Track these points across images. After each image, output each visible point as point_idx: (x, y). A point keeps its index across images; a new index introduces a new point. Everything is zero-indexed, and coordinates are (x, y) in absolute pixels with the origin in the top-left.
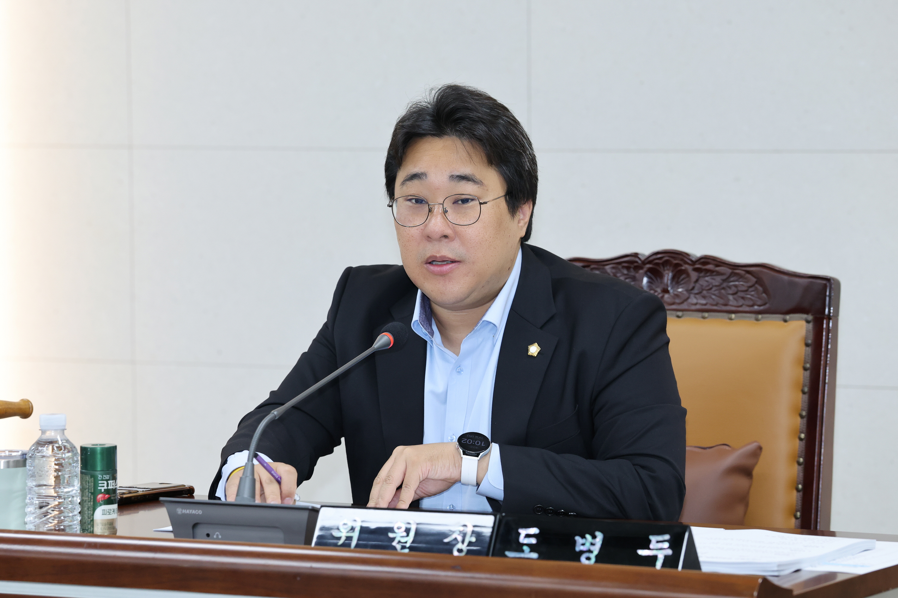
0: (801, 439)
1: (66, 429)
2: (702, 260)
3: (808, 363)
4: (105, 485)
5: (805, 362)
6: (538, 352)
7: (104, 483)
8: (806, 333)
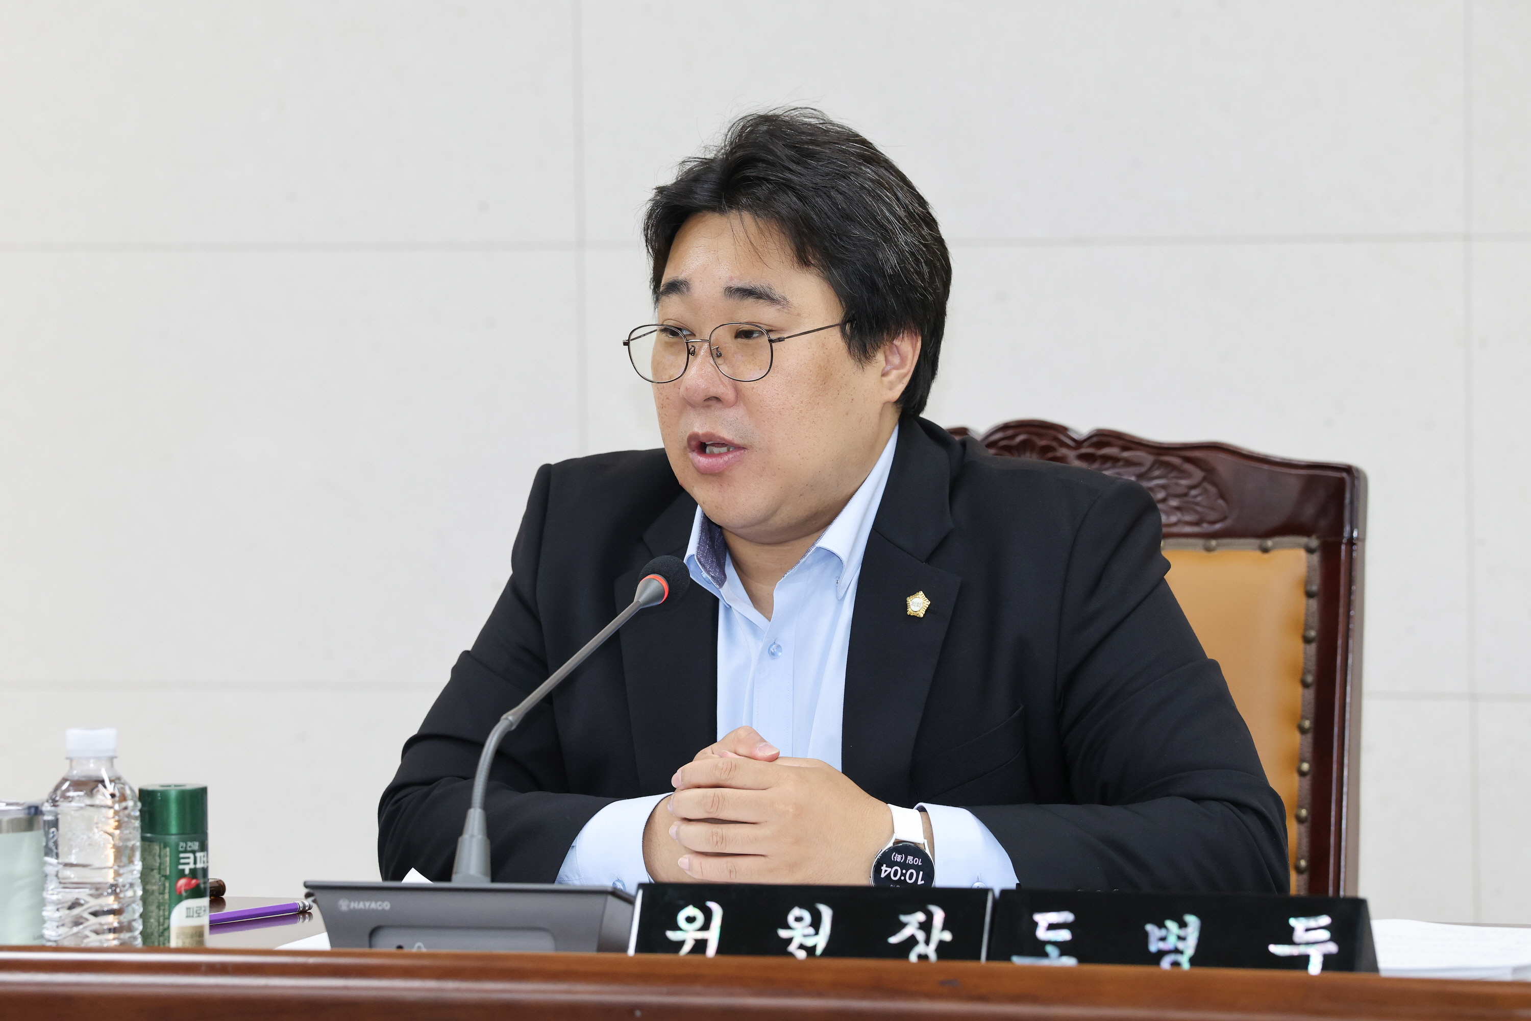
0: (1302, 774)
1: (115, 757)
2: (1095, 439)
3: (1312, 628)
4: (191, 860)
5: (1307, 627)
6: (926, 608)
7: (188, 858)
8: (1308, 572)
